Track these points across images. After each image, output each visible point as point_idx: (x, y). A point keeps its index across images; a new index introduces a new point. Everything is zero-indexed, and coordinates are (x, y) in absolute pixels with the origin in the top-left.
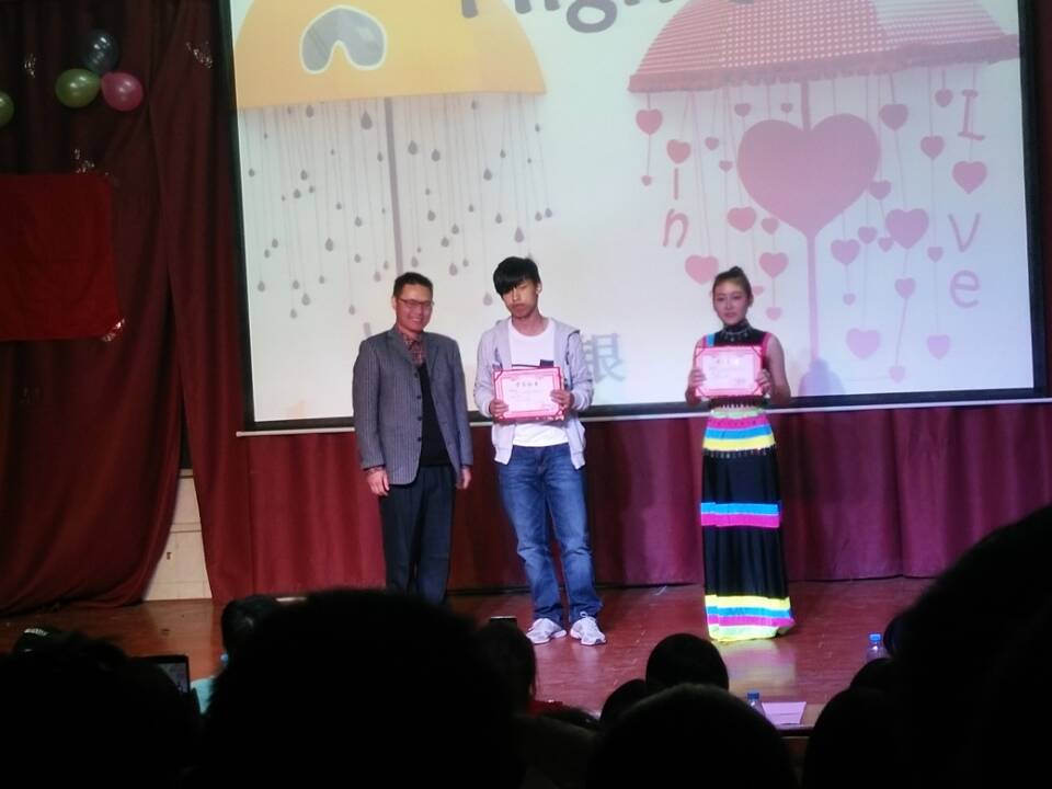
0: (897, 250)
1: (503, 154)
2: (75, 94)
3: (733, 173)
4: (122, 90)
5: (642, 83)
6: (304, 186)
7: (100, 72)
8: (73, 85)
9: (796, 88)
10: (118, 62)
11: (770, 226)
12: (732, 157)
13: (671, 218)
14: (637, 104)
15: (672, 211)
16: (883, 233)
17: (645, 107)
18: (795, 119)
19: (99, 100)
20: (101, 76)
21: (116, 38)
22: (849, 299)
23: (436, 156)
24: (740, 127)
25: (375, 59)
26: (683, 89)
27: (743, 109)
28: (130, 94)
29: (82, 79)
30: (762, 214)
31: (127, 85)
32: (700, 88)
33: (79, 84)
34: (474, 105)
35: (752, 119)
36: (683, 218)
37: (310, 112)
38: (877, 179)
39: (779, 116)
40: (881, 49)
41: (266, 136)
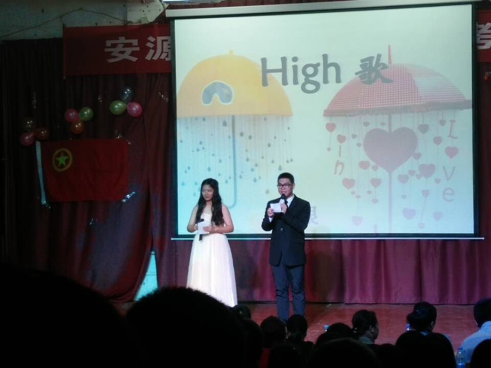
0: (423, 179)
1: (275, 138)
2: (117, 110)
3: (362, 148)
4: (134, 109)
5: (328, 113)
6: (200, 147)
7: (127, 102)
8: (116, 107)
9: (386, 117)
10: (133, 99)
11: (375, 168)
12: (361, 142)
13: (338, 163)
14: (327, 120)
15: (338, 161)
16: (418, 172)
17: (329, 122)
18: (386, 128)
19: (126, 113)
20: (127, 104)
21: (133, 90)
22: (404, 197)
23: (250, 137)
24: (365, 130)
25: (229, 101)
26: (343, 116)
27: (366, 124)
28: (137, 111)
29: (120, 104)
30: (372, 163)
31: (136, 108)
32: (350, 116)
33: (118, 106)
34: (265, 119)
35: (370, 128)
36: (342, 164)
37: (204, 119)
38: (416, 152)
39: (380, 127)
40: (419, 103)
41: (187, 128)
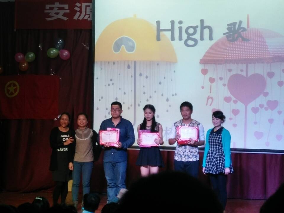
0: (269, 111)
1: (165, 78)
2: (52, 55)
3: (226, 87)
4: (64, 54)
5: (204, 61)
6: (111, 83)
7: (59, 49)
8: (52, 52)
9: (244, 65)
10: (64, 47)
11: (235, 102)
12: (226, 83)
13: (209, 98)
14: (202, 67)
15: (209, 96)
16: (266, 106)
17: (204, 68)
18: (244, 74)
19: (58, 57)
21: (64, 40)
22: (255, 123)
23: (147, 77)
24: (229, 75)
25: (132, 51)
26: (214, 64)
27: (230, 70)
28: (67, 56)
29: (54, 51)
30: (233, 98)
31: (66, 53)
32: (219, 64)
34: (158, 64)
35: (233, 73)
36: (212, 98)
37: (114, 63)
38: (265, 91)
39: (240, 73)
40: (268, 57)
41: (102, 69)
